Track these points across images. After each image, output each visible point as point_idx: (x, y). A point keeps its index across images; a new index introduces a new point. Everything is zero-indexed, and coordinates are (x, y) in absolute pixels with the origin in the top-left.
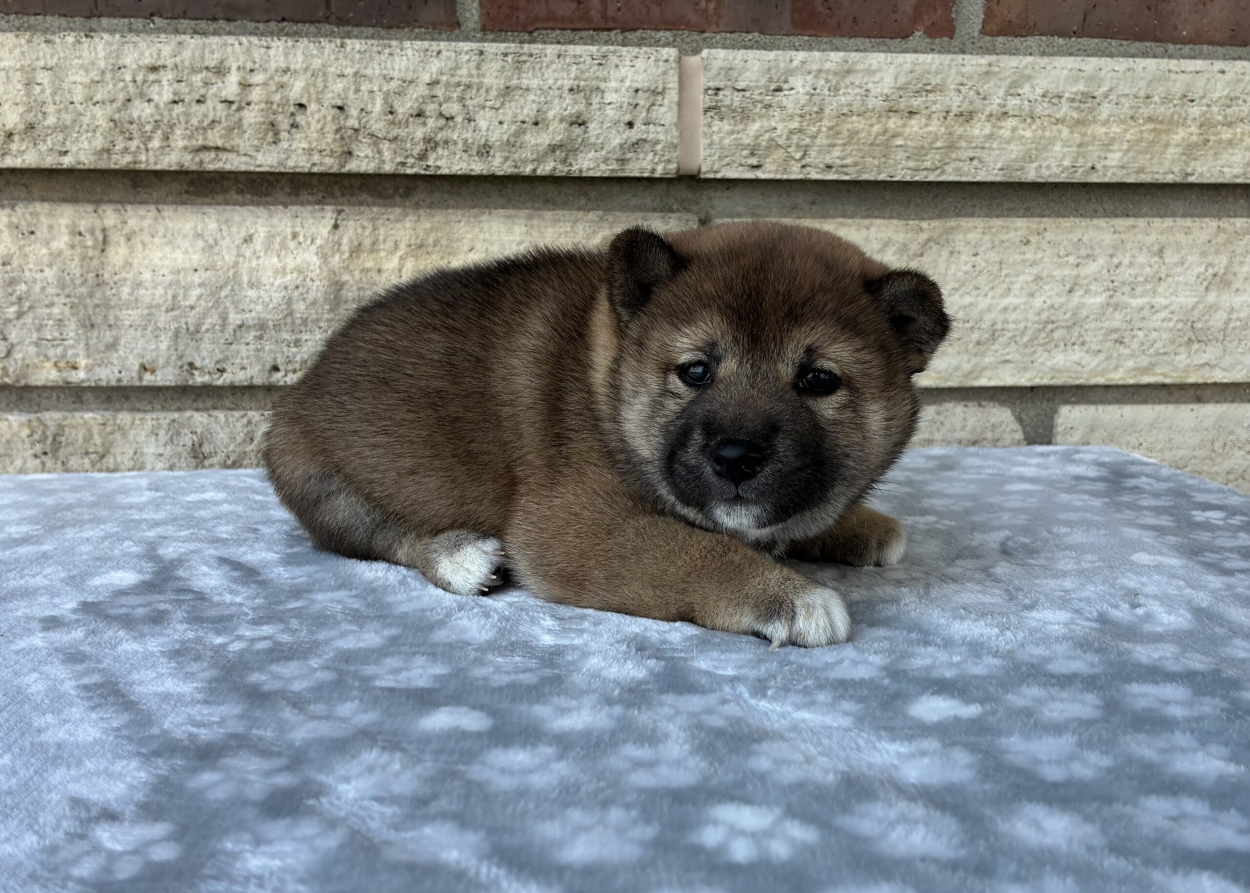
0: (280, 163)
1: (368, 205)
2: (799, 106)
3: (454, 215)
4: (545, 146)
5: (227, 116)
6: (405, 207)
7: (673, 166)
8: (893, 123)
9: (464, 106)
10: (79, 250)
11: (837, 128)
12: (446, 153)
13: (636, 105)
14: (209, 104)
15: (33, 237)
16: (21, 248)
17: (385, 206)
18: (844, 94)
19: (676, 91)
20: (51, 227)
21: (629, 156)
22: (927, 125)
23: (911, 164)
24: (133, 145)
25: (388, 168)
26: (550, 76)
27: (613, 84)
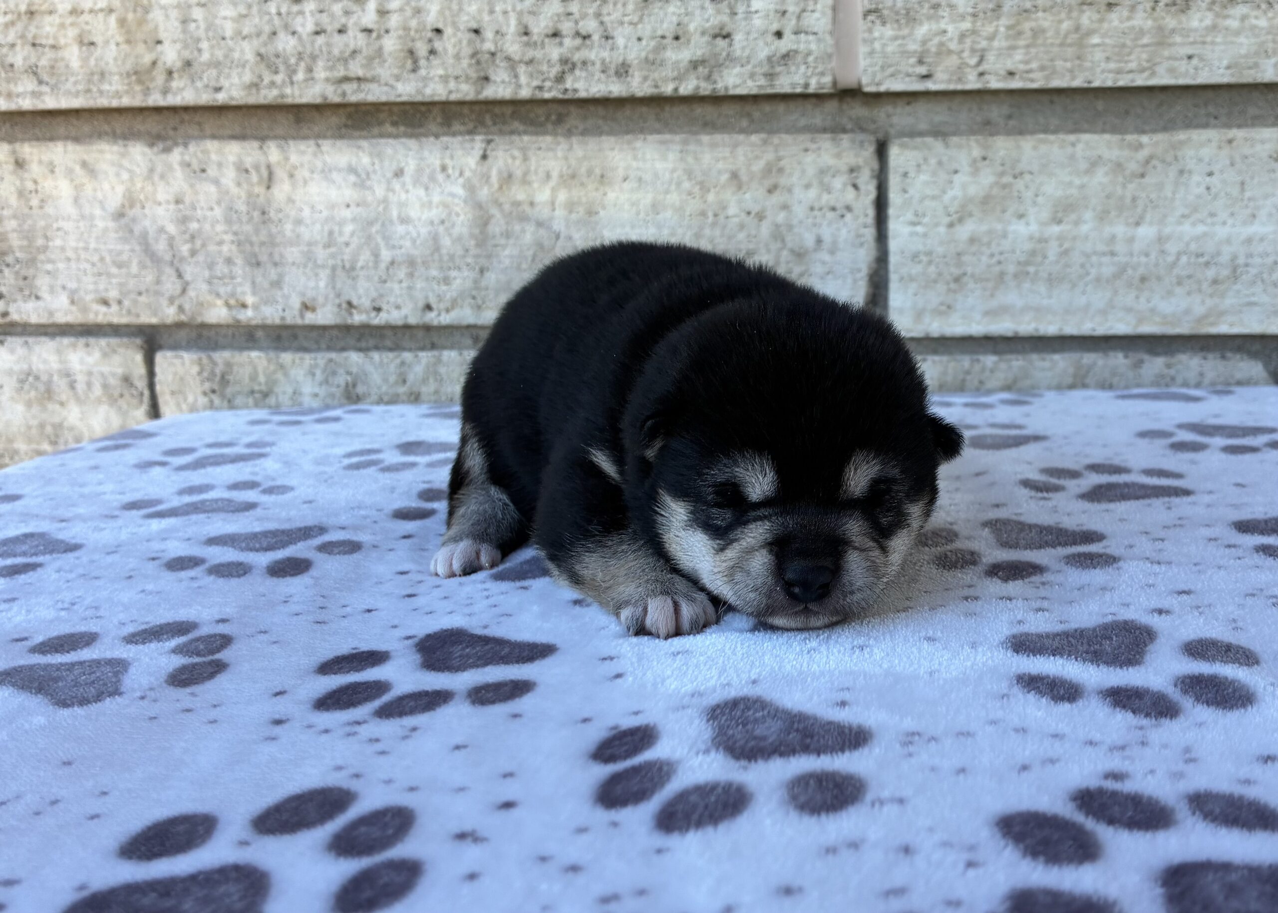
0: (419, 92)
1: (519, 134)
3: (608, 141)
4: (686, 62)
5: (368, 45)
6: (555, 134)
7: (828, 80)
8: (1087, 18)
9: (602, 23)
10: (245, 186)
11: (1018, 28)
12: (584, 74)
13: (784, 13)
14: (351, 33)
15: (204, 175)
16: (192, 186)
17: (536, 134)
20: (220, 165)
21: (778, 69)
22: (1129, 18)
23: (1112, 66)
24: (279, 78)
25: (525, 93)
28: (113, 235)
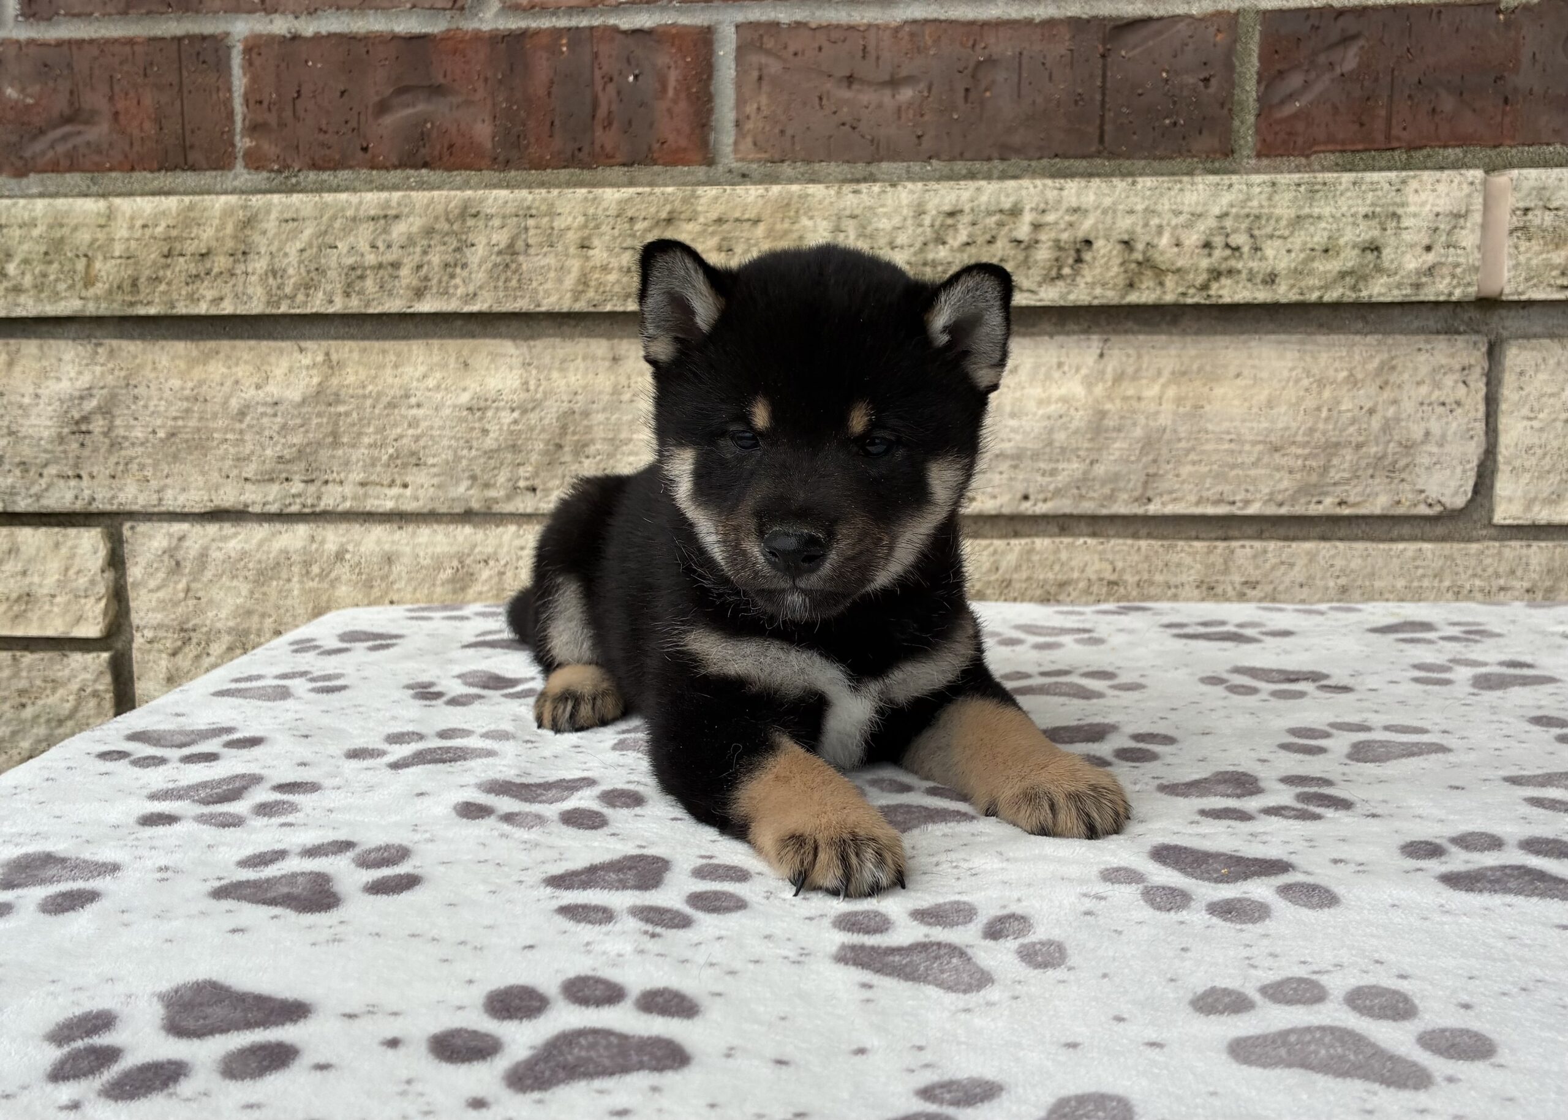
0: (1061, 297)
1: (1136, 333)
3: (1222, 341)
4: (1334, 273)
5: (1015, 255)
6: (1171, 334)
7: (1472, 291)
9: (1252, 236)
12: (1229, 282)
13: (1436, 229)
14: (999, 244)
17: (1154, 333)
19: (1481, 213)
21: (1424, 280)
25: (1169, 298)
26: (1344, 205)
27: (1412, 209)
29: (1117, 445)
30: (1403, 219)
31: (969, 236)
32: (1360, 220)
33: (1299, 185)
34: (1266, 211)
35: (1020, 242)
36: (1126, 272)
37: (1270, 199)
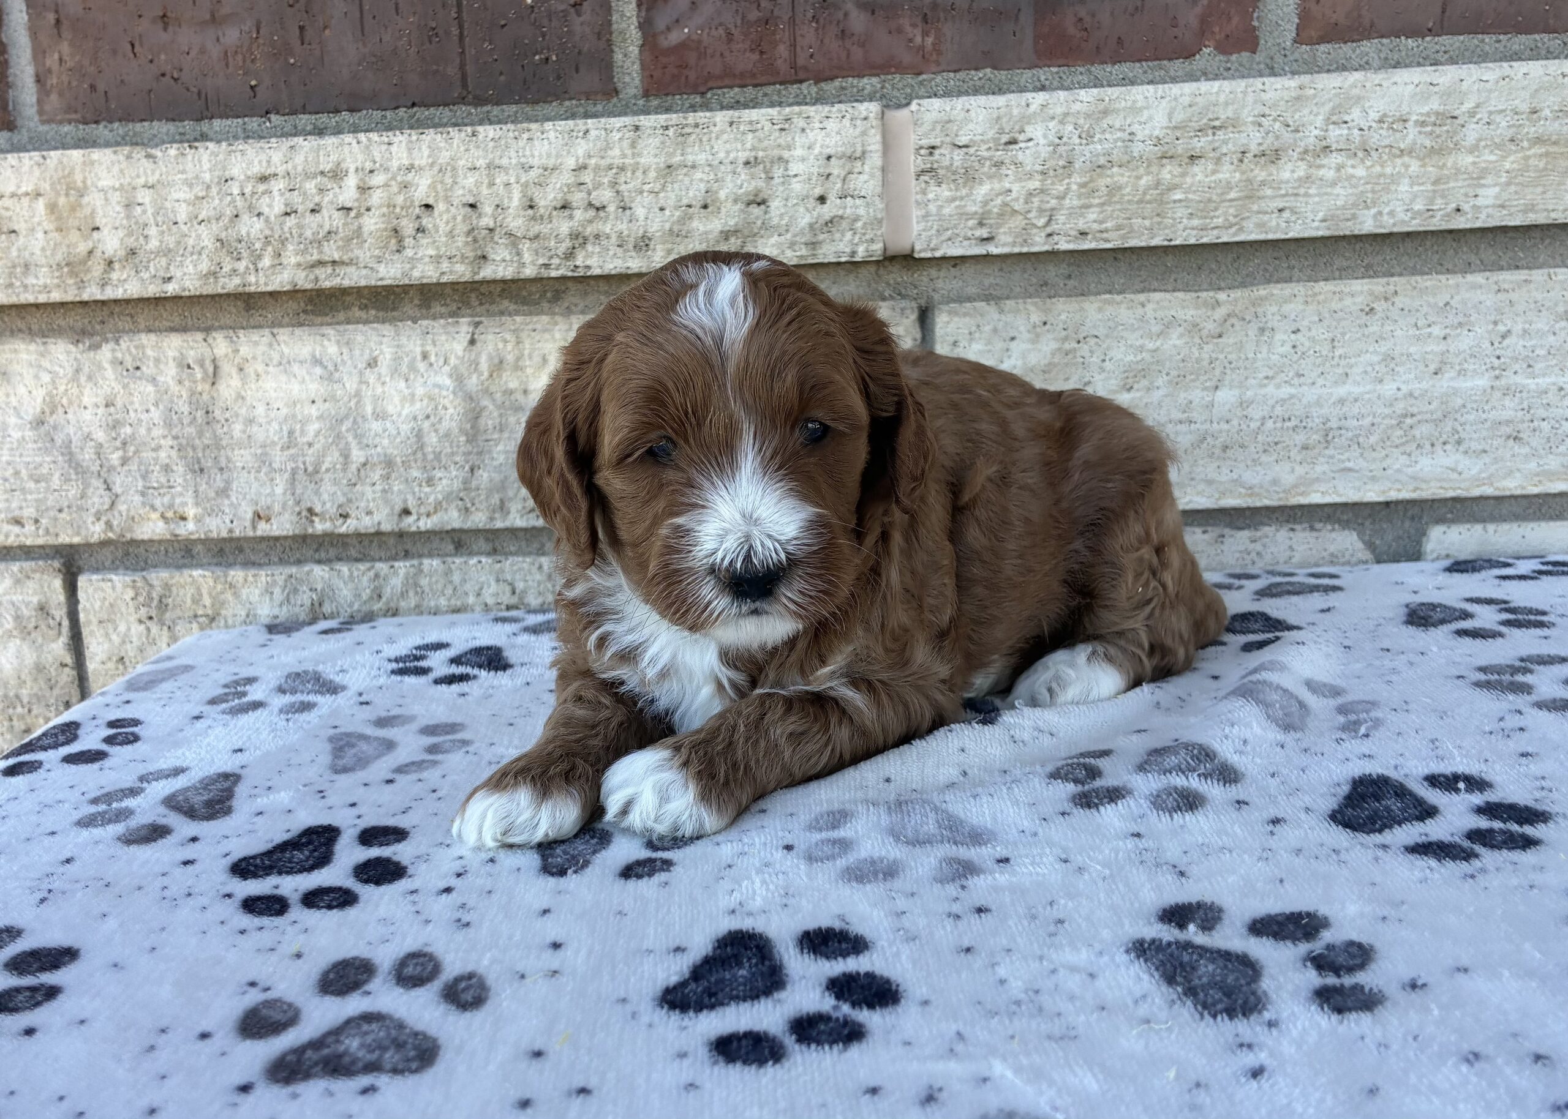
0: (405, 274)
2: (1039, 161)
4: (716, 233)
5: (346, 225)
6: (551, 313)
7: (878, 247)
8: (1168, 173)
9: (617, 192)
10: (187, 383)
11: (1091, 185)
12: (597, 249)
13: (828, 176)
14: (325, 212)
15: (138, 373)
16: (125, 386)
17: (530, 314)
18: (1100, 140)
19: (879, 154)
20: (157, 361)
21: (821, 237)
22: (1214, 172)
23: (1196, 222)
24: (241, 265)
25: (529, 272)
26: (721, 148)
27: (798, 152)
28: (30, 445)
29: (500, 448)
30: (791, 165)
31: (286, 205)
32: (740, 168)
33: (667, 128)
34: (627, 161)
35: (349, 209)
36: (475, 240)
37: (633, 145)
